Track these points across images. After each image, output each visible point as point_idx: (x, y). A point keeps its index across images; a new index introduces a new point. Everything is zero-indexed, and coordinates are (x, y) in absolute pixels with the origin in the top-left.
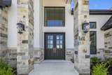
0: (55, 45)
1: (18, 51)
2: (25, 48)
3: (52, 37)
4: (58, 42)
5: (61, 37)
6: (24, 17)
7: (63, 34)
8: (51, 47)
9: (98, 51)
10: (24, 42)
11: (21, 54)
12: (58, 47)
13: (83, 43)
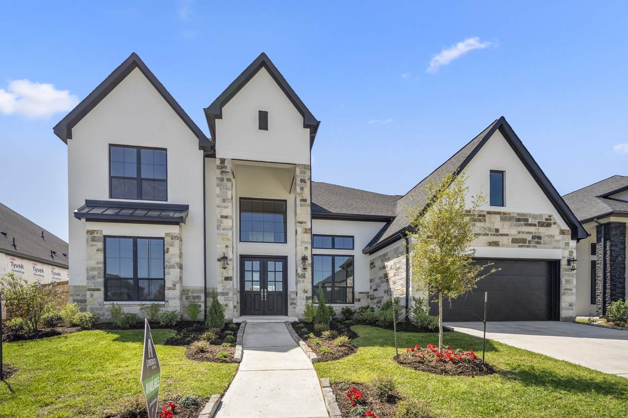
0: (264, 283)
1: (219, 290)
2: (228, 286)
3: (257, 265)
4: (271, 276)
5: (279, 265)
6: (227, 246)
7: (284, 259)
8: (257, 287)
9: (357, 296)
10: (227, 279)
11: (223, 294)
12: (271, 288)
13: (303, 282)
